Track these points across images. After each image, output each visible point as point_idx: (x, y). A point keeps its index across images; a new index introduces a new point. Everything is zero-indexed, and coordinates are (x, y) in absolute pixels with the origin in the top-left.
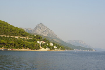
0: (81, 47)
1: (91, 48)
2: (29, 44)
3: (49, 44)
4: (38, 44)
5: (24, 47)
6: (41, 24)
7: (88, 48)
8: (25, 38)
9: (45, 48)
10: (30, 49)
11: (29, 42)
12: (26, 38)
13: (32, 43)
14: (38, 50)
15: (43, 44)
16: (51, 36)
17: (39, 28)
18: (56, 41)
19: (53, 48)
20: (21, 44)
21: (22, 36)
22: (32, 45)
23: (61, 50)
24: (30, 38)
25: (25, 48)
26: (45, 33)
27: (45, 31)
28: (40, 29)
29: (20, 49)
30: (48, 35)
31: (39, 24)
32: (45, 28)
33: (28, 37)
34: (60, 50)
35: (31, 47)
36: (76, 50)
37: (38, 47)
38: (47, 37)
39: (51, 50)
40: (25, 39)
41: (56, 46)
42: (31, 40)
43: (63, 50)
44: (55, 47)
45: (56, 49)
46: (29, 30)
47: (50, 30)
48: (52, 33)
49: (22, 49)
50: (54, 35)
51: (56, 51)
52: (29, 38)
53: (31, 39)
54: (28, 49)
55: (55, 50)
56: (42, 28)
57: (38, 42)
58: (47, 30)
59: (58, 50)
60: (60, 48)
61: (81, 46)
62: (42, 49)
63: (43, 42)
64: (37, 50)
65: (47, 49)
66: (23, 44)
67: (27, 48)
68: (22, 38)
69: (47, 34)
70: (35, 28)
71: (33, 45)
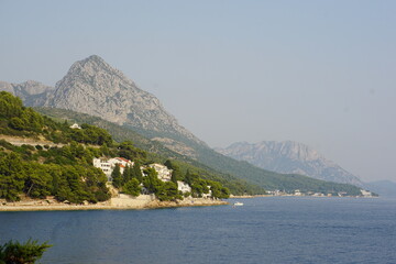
0: (299, 177)
1: (352, 182)
2: (52, 174)
3: (151, 173)
4: (99, 172)
5: (32, 189)
6: (95, 59)
7: (335, 180)
8: (26, 141)
9: (133, 191)
10: (60, 200)
11: (55, 166)
12: (34, 145)
13: (69, 167)
14: (99, 205)
15: (122, 171)
16: (145, 124)
17: (85, 81)
18: (173, 148)
19: (172, 192)
20: (16, 178)
21: (12, 134)
22: (68, 178)
23: (209, 202)
24: (56, 140)
25: (34, 197)
26: (115, 107)
27: (118, 94)
28: (89, 89)
29: (8, 200)
30: (130, 116)
31: (83, 63)
32: (117, 81)
33: (42, 138)
34: (206, 200)
35: (65, 190)
36: (278, 193)
37: (96, 189)
38: (125, 128)
39: (164, 204)
40: (31, 148)
41: (187, 181)
42: (60, 152)
43: (218, 202)
44: (183, 187)
45: (186, 195)
46: (32, 91)
47: (139, 90)
48: (152, 108)
49: (18, 199)
50: (161, 116)
51: (188, 206)
52: (51, 145)
53: (60, 146)
54: (49, 198)
55: (181, 203)
56: (98, 81)
57: (97, 163)
58: (124, 92)
59: (198, 202)
60: (206, 192)
61: (303, 173)
62: (120, 201)
63: (124, 163)
64: (93, 206)
65: (143, 200)
66: (23, 174)
67: (42, 196)
68: (16, 142)
69: (125, 115)
70: (61, 83)
71: (75, 177)
